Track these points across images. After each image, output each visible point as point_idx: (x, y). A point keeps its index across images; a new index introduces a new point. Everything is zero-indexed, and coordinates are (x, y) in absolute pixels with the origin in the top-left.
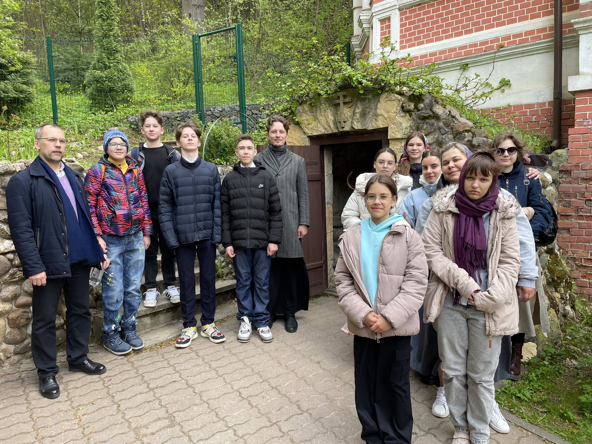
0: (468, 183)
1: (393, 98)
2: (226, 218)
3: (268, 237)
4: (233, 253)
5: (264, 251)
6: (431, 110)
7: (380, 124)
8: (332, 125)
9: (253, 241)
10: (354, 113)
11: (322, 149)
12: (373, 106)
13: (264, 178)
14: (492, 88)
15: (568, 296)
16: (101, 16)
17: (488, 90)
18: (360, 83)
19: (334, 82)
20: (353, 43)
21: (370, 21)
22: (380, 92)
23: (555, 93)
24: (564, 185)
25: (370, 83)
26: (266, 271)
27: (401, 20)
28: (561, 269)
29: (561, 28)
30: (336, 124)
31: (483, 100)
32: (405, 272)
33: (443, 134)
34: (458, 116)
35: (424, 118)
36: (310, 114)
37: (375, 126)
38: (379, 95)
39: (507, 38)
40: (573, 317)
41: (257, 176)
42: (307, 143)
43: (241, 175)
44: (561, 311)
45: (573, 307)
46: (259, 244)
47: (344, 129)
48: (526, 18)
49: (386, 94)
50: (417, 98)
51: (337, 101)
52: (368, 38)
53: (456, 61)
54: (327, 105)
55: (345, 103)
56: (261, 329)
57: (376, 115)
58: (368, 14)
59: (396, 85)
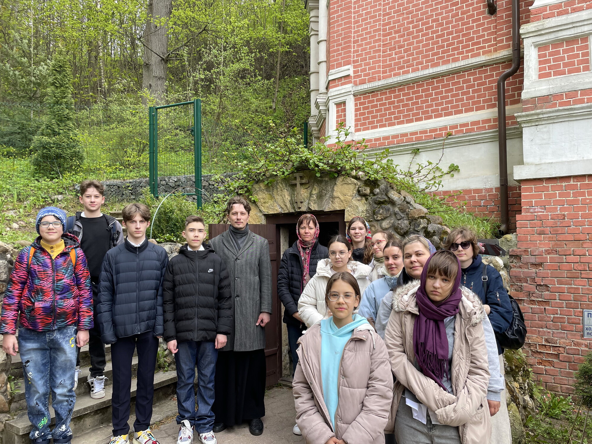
0: (430, 282)
1: (350, 182)
2: (169, 307)
3: (217, 327)
4: (175, 348)
5: (212, 343)
6: (386, 195)
7: (337, 206)
8: (288, 205)
9: (201, 332)
10: (311, 194)
11: (278, 227)
12: (329, 188)
13: (214, 261)
14: (442, 172)
15: (526, 385)
16: (53, 84)
17: (438, 174)
18: (317, 166)
19: (291, 163)
20: (310, 122)
21: (326, 104)
22: (336, 176)
23: (501, 180)
24: (515, 269)
25: (326, 166)
26: (212, 366)
27: (356, 105)
28: (518, 357)
29: (505, 120)
30: (293, 204)
31: (436, 187)
32: (368, 384)
33: (399, 220)
34: (412, 202)
35: (380, 203)
36: (266, 193)
37: (331, 207)
38: (335, 178)
39: (455, 127)
40: (533, 408)
41: (206, 259)
42: (263, 221)
43: (189, 259)
44: (522, 403)
45: (531, 397)
46: (207, 336)
47: (301, 210)
48: (471, 110)
49: (343, 177)
50: (373, 183)
51: (294, 182)
52: (325, 119)
53: (407, 145)
54: (284, 185)
55: (302, 184)
56: (204, 435)
57: (333, 197)
58: (324, 98)
59: (352, 169)
